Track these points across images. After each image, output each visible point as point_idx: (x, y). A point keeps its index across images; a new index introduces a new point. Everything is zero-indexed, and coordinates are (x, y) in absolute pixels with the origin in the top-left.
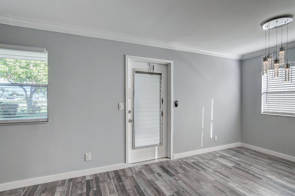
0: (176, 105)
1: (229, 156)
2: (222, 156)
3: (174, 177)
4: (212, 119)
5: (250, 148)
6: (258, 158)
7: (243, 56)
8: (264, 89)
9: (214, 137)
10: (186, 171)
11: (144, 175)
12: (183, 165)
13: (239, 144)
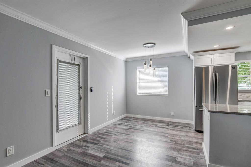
0: (91, 91)
1: (123, 123)
2: (120, 124)
3: (98, 144)
4: (112, 100)
5: (131, 116)
6: (138, 121)
7: (127, 59)
8: (138, 80)
9: (113, 112)
10: (104, 139)
11: (74, 150)
12: (100, 136)
13: (125, 115)
